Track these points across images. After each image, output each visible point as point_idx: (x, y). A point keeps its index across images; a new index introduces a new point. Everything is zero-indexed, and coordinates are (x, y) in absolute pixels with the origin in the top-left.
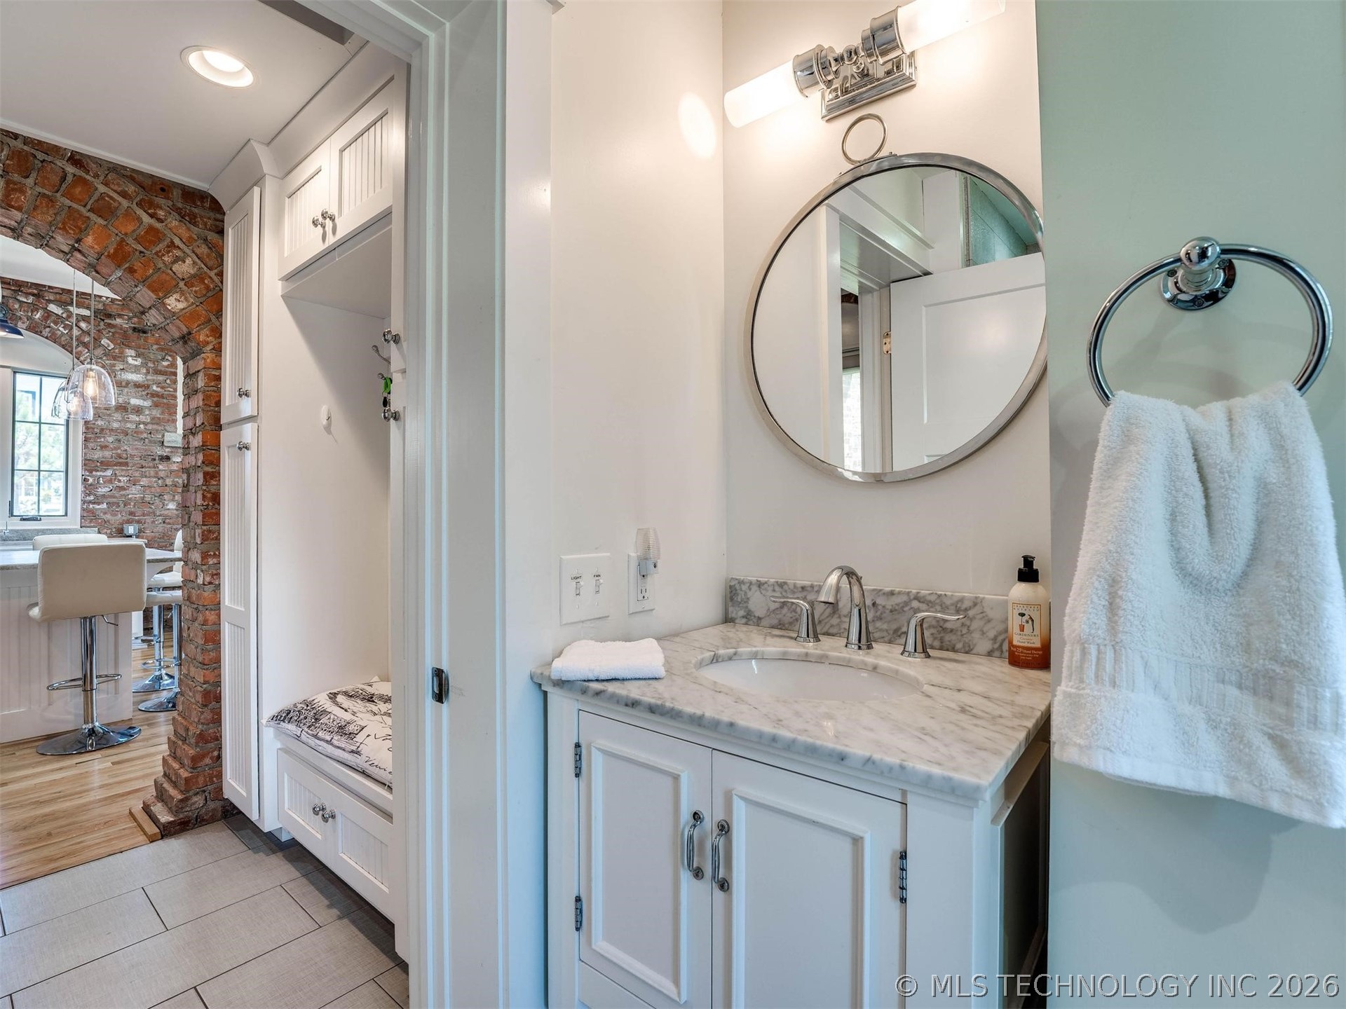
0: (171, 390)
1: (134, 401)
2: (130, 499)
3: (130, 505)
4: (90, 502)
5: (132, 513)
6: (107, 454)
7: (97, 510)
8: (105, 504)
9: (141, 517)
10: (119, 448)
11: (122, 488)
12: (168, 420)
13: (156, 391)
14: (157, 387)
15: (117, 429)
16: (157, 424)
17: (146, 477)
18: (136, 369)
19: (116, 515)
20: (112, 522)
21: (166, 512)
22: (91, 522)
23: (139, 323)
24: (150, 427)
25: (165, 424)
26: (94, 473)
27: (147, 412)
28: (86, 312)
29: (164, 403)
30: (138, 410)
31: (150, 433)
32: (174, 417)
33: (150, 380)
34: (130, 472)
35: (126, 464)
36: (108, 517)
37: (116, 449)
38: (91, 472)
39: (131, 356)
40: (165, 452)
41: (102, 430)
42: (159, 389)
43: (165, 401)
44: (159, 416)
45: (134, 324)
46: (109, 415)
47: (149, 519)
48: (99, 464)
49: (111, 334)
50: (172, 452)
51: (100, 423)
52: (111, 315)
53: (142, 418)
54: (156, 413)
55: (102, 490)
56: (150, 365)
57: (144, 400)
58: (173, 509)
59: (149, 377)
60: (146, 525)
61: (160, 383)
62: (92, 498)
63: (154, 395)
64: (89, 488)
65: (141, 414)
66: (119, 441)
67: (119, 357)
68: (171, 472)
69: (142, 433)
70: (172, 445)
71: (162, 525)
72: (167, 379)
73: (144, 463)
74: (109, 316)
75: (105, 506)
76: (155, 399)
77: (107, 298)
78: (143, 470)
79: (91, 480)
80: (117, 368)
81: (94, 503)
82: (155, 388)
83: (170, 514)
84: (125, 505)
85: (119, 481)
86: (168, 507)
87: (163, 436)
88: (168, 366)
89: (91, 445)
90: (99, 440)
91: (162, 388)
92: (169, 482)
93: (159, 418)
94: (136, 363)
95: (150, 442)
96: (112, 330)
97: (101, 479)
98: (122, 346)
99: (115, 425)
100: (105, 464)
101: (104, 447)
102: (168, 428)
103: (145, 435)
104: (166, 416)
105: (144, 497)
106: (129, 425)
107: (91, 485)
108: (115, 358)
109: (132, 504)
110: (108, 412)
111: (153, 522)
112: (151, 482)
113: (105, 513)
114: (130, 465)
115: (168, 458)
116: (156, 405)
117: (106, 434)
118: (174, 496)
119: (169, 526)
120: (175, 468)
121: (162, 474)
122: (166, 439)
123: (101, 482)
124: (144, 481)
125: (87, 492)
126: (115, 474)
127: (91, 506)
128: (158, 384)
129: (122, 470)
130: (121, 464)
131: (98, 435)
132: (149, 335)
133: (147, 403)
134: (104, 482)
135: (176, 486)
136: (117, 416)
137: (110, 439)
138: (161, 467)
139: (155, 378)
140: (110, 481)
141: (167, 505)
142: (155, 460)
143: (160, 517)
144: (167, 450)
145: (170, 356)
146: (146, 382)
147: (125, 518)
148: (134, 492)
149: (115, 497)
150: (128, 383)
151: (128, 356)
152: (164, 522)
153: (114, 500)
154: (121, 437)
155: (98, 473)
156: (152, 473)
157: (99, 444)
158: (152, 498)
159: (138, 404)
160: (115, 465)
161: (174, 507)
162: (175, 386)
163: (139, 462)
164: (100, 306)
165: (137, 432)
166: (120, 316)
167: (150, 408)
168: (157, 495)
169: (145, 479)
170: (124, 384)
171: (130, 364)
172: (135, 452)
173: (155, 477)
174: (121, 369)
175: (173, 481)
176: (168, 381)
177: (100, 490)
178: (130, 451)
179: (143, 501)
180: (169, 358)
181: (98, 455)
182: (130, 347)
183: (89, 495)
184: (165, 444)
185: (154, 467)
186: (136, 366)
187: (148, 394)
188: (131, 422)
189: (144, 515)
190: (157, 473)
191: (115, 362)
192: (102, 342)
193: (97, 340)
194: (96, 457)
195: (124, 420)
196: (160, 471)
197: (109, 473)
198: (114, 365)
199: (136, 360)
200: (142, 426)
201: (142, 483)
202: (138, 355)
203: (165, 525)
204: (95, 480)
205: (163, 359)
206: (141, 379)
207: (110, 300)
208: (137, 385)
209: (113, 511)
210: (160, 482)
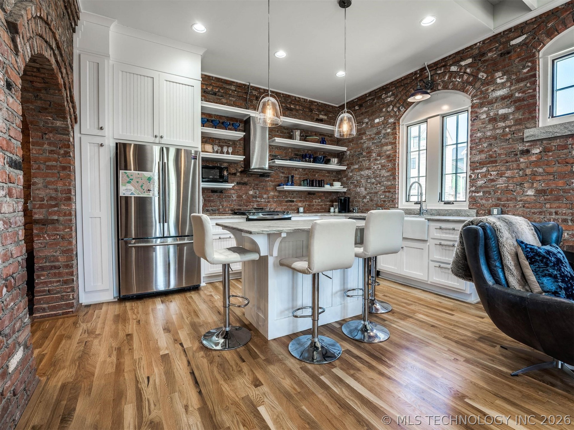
0: (531, 91)
1: (502, 112)
2: (498, 188)
3: (498, 192)
4: (473, 192)
5: (499, 199)
6: (483, 156)
7: (477, 197)
8: (482, 192)
9: (506, 202)
10: (491, 150)
11: (493, 180)
12: (529, 119)
13: (520, 97)
14: (519, 93)
15: (490, 136)
16: (520, 124)
17: (510, 169)
18: (503, 85)
19: (489, 200)
20: (486, 206)
21: (525, 198)
22: (473, 205)
23: (504, 48)
24: (513, 129)
25: (526, 123)
26: (476, 171)
27: (511, 117)
28: (469, 61)
29: (525, 105)
30: (505, 117)
31: (514, 134)
32: (534, 115)
33: (513, 90)
34: (498, 167)
35: (496, 162)
36: (484, 201)
37: (488, 151)
38: (474, 171)
39: (499, 77)
40: (525, 146)
41: (480, 139)
42: (520, 95)
43: (525, 103)
44: (520, 117)
45: (500, 51)
46: (485, 127)
47: (511, 204)
48: (478, 164)
49: (485, 67)
50: (531, 146)
51: (479, 135)
52: (484, 54)
53: (508, 123)
54: (518, 116)
55: (480, 183)
56: (514, 77)
57: (509, 108)
58: (531, 195)
59: (513, 88)
60: (509, 209)
61: (521, 89)
62: (474, 189)
63: (519, 100)
64: (472, 181)
65: (506, 120)
66: (491, 145)
67: (491, 82)
68: (531, 162)
69: (507, 135)
70: (531, 140)
71: (522, 209)
72: (527, 83)
73: (508, 159)
74: (483, 54)
75: (481, 194)
76: (517, 104)
77: (480, 42)
78: (508, 164)
79: (473, 176)
80: (490, 91)
81: (475, 192)
82: (517, 95)
83: (529, 200)
84: (495, 193)
85: (491, 175)
86: (527, 194)
87: (523, 133)
88: (529, 71)
89: (474, 152)
90: (478, 147)
91: (523, 92)
92: (528, 171)
93: (521, 119)
94: (503, 81)
95: (513, 141)
96: (486, 64)
97: (480, 175)
98: (493, 72)
99: (489, 134)
100: (482, 164)
101: (481, 152)
102: (528, 125)
103: (509, 136)
104: (527, 115)
105: (508, 186)
106: (498, 131)
107: (473, 179)
108: (488, 84)
109: (499, 192)
110: (484, 126)
111: (515, 206)
112: (513, 173)
113: (482, 199)
114: (499, 161)
115: (528, 152)
116: (518, 109)
117: (483, 142)
118: (533, 184)
119: (529, 210)
120: (534, 159)
121: (522, 166)
122: (525, 135)
123: (480, 177)
124: (508, 173)
125: (472, 185)
126: (488, 170)
127: (474, 194)
128: (520, 90)
129: (493, 166)
130: (492, 162)
131: (478, 144)
132: (512, 53)
133: (510, 110)
134: (481, 177)
135: (534, 175)
136: (490, 126)
137: (485, 145)
138: (522, 160)
139: (517, 87)
140: (485, 176)
141: (526, 192)
142: (517, 155)
143: (521, 202)
144: (527, 144)
145: (530, 62)
146: (510, 93)
147: (494, 203)
148: (501, 182)
149: (488, 187)
150: (497, 99)
151: (497, 78)
152: (524, 207)
153: (488, 189)
154: (493, 141)
155: (478, 171)
156: (515, 166)
157: (478, 150)
158: (514, 186)
159: (504, 112)
160: (488, 164)
161: (533, 194)
162: (534, 87)
163: (505, 158)
164: (477, 51)
165: (504, 134)
166: (490, 51)
167: (513, 113)
168: (518, 184)
169: (509, 171)
170: (494, 100)
171: (499, 83)
172: (502, 151)
173: (517, 169)
174: (492, 91)
175: (533, 171)
176: (528, 85)
177: (478, 183)
178: (499, 152)
179: (507, 190)
180: (530, 64)
181: (477, 158)
182: (497, 71)
183: (472, 187)
184: (525, 140)
185: (516, 161)
186: (502, 83)
187: (511, 102)
188: (499, 128)
189: (508, 200)
190: (518, 165)
191: (488, 87)
192: (479, 76)
193: (476, 77)
194: (476, 159)
195: (494, 129)
196: (521, 163)
197: (484, 170)
198: (487, 90)
199: (503, 79)
200: (507, 130)
201: (506, 175)
202: (503, 75)
203: (524, 209)
204: (475, 176)
205: (524, 67)
206: (506, 92)
207: (481, 43)
208: (503, 98)
209: (486, 197)
210: (521, 173)
